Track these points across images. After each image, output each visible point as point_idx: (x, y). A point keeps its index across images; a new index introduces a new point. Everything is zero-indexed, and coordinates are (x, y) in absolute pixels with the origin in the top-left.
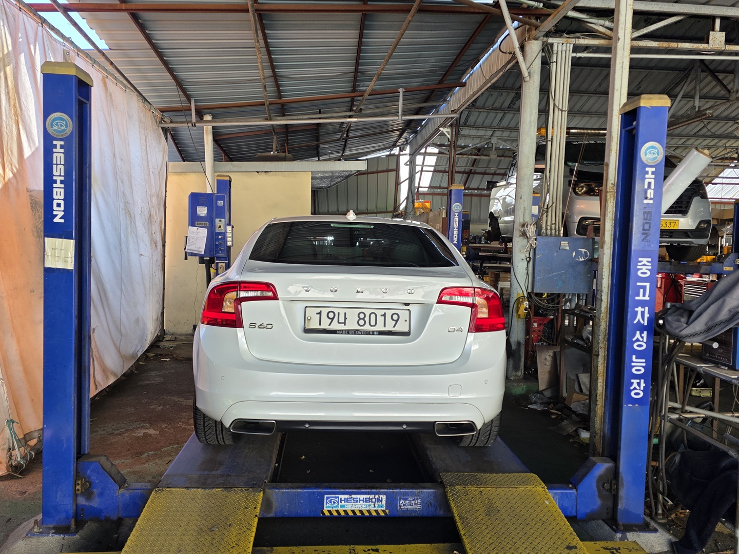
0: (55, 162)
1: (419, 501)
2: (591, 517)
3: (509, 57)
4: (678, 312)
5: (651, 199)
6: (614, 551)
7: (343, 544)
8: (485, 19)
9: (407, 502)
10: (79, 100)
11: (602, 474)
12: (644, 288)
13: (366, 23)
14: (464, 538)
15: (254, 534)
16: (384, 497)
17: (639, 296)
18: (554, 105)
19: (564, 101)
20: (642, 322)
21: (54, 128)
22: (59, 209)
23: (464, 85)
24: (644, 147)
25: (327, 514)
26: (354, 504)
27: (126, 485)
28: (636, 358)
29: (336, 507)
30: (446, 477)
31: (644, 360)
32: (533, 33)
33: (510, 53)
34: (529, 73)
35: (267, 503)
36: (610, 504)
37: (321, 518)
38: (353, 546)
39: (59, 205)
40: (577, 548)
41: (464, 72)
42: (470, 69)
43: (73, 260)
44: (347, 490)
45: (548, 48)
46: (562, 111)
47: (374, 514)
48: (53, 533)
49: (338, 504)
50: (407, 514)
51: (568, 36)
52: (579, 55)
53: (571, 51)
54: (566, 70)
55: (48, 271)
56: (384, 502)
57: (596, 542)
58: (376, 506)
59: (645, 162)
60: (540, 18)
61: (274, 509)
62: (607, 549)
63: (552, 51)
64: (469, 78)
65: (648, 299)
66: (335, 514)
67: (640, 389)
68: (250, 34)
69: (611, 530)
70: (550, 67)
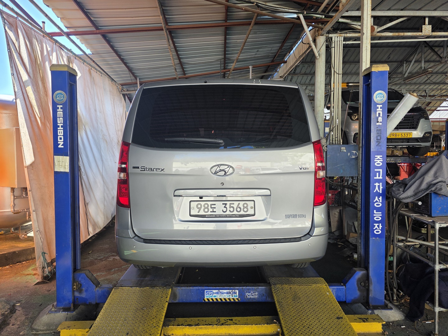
0: (58, 116)
1: (257, 293)
2: (354, 302)
3: (308, 46)
4: (399, 185)
5: (380, 122)
6: (365, 320)
7: (213, 317)
8: (293, 25)
9: (250, 294)
10: (70, 83)
11: (360, 277)
12: (379, 172)
13: (227, 32)
14: (279, 313)
15: (165, 311)
16: (237, 291)
17: (376, 177)
18: (334, 71)
19: (340, 69)
20: (379, 191)
21: (57, 99)
22: (61, 140)
23: (286, 62)
24: (375, 94)
25: (207, 301)
26: (221, 295)
27: (99, 286)
28: (376, 212)
29: (211, 297)
30: (272, 280)
31: (381, 213)
32: (320, 32)
33: (308, 44)
34: (319, 54)
35: (174, 295)
36: (365, 294)
37: (204, 303)
38: (219, 318)
39: (61, 139)
40: (342, 318)
41: (285, 55)
42: (288, 53)
43: (69, 167)
44: (217, 288)
45: (329, 40)
46: (339, 74)
47: (232, 300)
48: (62, 311)
49: (212, 295)
50: (250, 301)
51: (340, 32)
52: (347, 42)
53: (342, 41)
54: (340, 51)
55: (56, 173)
56: (237, 294)
57: (355, 315)
58: (233, 296)
59: (376, 102)
60: (324, 24)
61: (178, 298)
62: (361, 319)
63: (332, 41)
64: (288, 58)
65: (382, 178)
66: (211, 301)
67: (379, 229)
68: (165, 41)
69: (365, 309)
70: (331, 50)
